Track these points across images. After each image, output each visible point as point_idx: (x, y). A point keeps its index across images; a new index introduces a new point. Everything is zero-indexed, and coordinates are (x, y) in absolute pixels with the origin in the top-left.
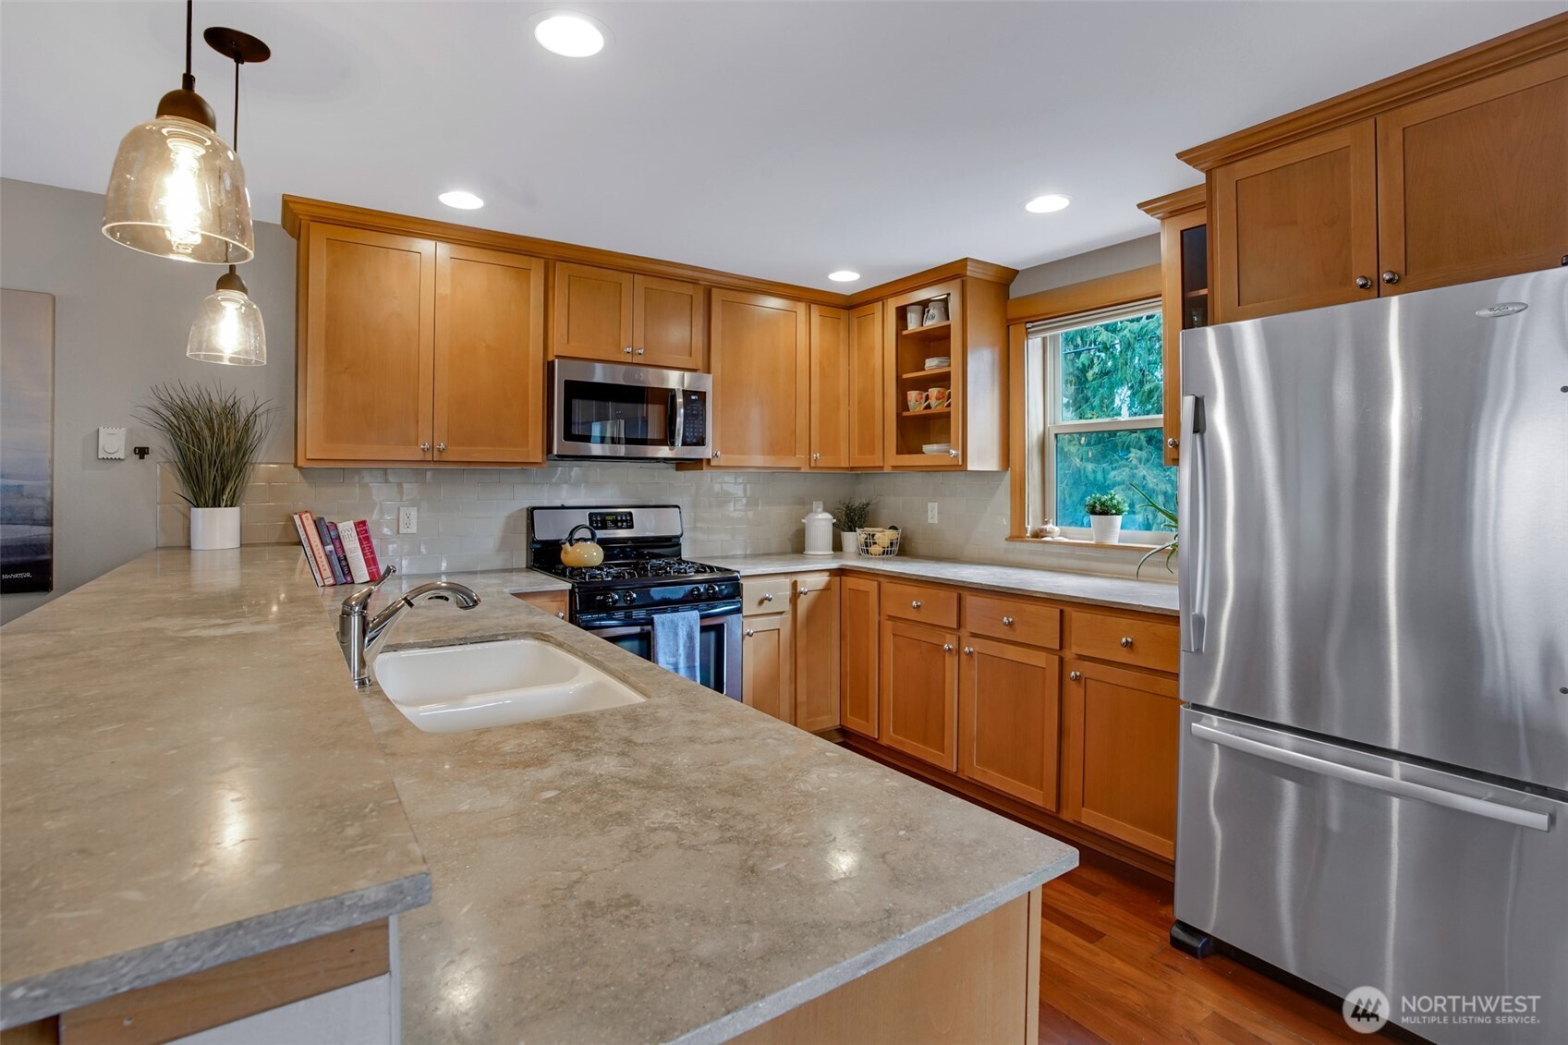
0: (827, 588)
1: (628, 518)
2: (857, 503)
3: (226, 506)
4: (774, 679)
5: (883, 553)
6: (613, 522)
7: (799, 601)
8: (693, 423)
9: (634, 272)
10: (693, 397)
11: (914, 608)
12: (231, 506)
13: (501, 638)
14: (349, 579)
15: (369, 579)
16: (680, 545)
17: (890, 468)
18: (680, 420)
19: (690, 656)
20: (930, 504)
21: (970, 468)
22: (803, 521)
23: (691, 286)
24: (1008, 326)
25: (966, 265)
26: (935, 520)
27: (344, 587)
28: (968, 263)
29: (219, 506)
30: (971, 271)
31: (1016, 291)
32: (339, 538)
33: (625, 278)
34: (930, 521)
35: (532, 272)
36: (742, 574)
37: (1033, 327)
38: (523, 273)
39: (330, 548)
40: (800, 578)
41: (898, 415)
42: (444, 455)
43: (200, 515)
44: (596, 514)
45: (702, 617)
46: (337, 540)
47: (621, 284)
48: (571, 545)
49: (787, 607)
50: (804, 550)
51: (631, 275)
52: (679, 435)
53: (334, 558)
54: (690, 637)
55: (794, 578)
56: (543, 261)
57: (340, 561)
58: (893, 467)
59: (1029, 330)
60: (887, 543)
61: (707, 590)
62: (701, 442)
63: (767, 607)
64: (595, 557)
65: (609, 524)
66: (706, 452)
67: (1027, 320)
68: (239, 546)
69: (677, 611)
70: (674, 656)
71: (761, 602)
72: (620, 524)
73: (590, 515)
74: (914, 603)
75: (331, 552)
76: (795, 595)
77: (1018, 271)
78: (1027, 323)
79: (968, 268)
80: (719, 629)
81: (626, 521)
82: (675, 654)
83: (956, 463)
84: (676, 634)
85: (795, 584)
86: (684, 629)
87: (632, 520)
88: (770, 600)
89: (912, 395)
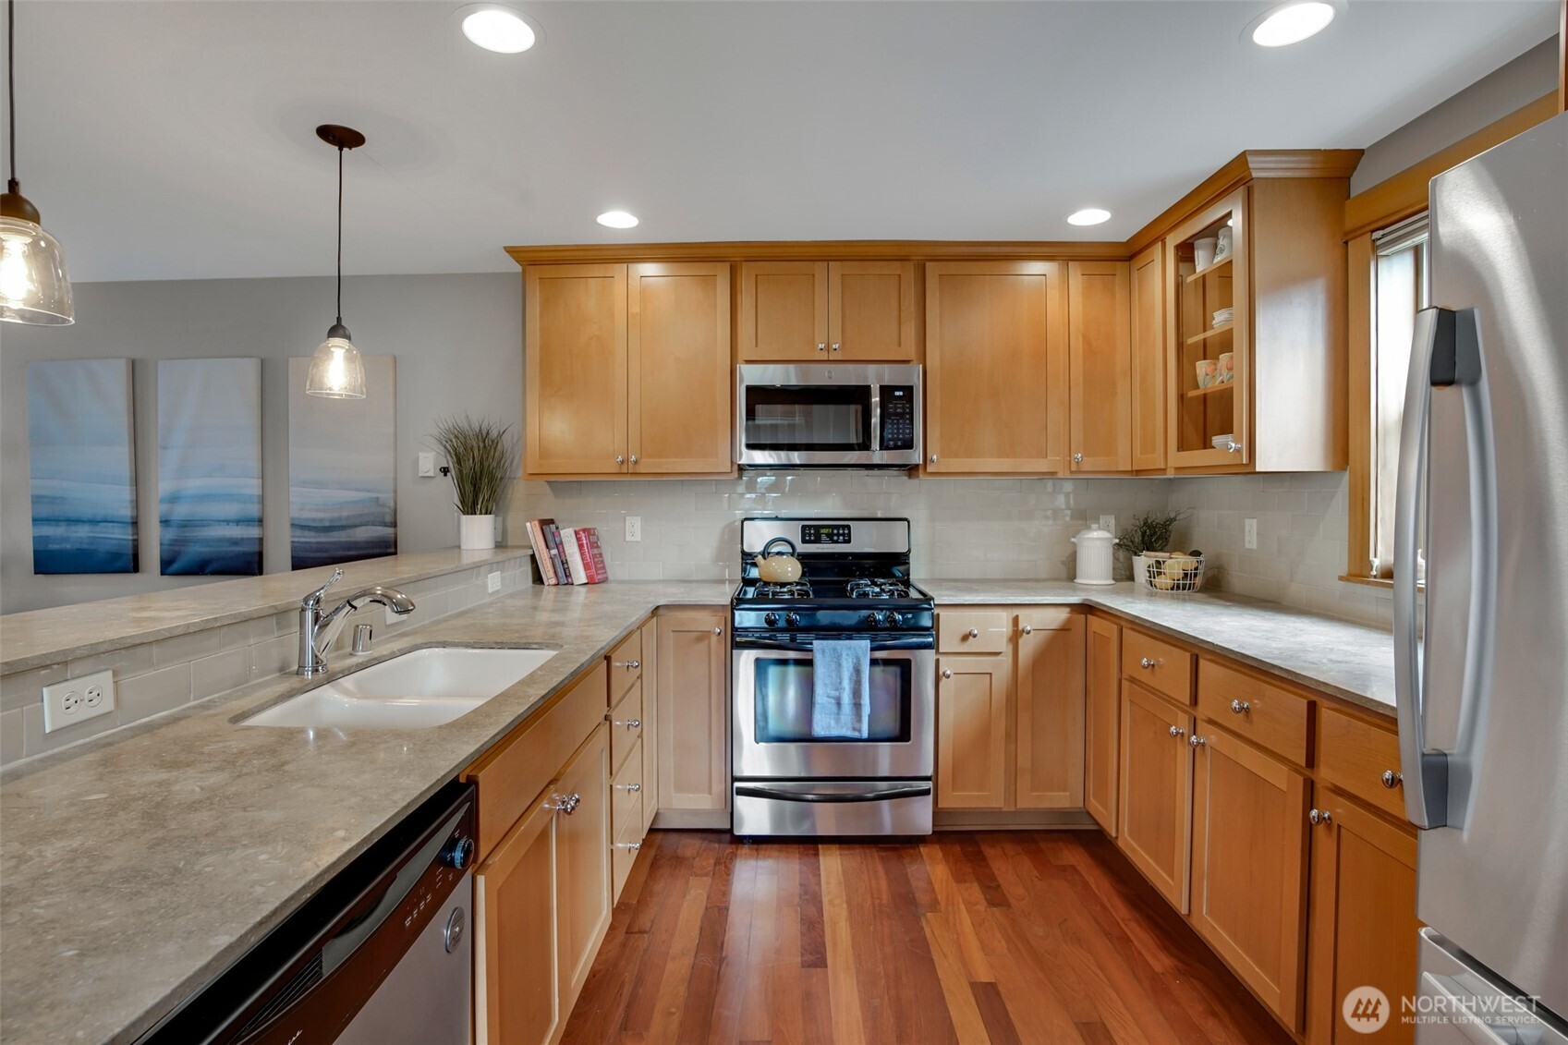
0: (1064, 629)
1: (846, 532)
2: (1159, 518)
3: (481, 514)
4: (983, 736)
5: (1172, 589)
6: (827, 535)
7: (1021, 641)
8: (898, 424)
9: (827, 259)
10: (897, 393)
11: (1144, 667)
12: (486, 514)
13: (534, 646)
14: (570, 580)
15: (586, 581)
16: (909, 563)
17: (1173, 471)
18: (875, 420)
19: (857, 693)
20: (1248, 522)
21: (1261, 466)
22: (1073, 540)
23: (898, 263)
24: (1346, 243)
25: (1246, 162)
26: (1254, 546)
27: (565, 587)
28: (1249, 158)
29: (475, 514)
30: (1258, 170)
31: (1361, 182)
32: (561, 543)
33: (819, 268)
34: (1247, 546)
35: (718, 278)
36: (936, 602)
37: (1384, 236)
38: (709, 280)
39: (554, 552)
40: (1022, 613)
41: (1181, 397)
42: (637, 466)
43: (467, 520)
44: (810, 527)
45: (873, 649)
46: (559, 545)
47: (814, 275)
48: (765, 558)
49: (1004, 646)
50: (1075, 578)
51: (826, 263)
52: (875, 437)
53: (558, 562)
54: (857, 671)
55: (1016, 612)
56: (728, 264)
57: (563, 564)
58: (1177, 469)
59: (1379, 243)
60: (1179, 573)
61: (887, 618)
62: (908, 444)
63: (971, 646)
64: (789, 572)
65: (824, 537)
66: (916, 456)
67: (1373, 227)
68: (493, 546)
69: (851, 639)
70: (837, 690)
71: (965, 638)
72: (835, 538)
73: (804, 527)
74: (1144, 661)
75: (555, 555)
76: (1016, 634)
77: (1363, 150)
78: (1373, 231)
79: (1251, 165)
80: (905, 668)
81: (843, 535)
82: (838, 687)
83: (1239, 462)
84: (839, 665)
85: (1016, 620)
86: (850, 660)
87: (849, 534)
88: (975, 636)
89: (1202, 367)
